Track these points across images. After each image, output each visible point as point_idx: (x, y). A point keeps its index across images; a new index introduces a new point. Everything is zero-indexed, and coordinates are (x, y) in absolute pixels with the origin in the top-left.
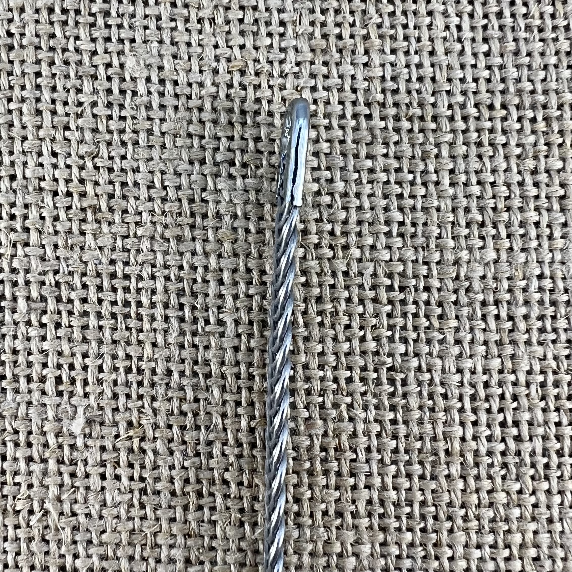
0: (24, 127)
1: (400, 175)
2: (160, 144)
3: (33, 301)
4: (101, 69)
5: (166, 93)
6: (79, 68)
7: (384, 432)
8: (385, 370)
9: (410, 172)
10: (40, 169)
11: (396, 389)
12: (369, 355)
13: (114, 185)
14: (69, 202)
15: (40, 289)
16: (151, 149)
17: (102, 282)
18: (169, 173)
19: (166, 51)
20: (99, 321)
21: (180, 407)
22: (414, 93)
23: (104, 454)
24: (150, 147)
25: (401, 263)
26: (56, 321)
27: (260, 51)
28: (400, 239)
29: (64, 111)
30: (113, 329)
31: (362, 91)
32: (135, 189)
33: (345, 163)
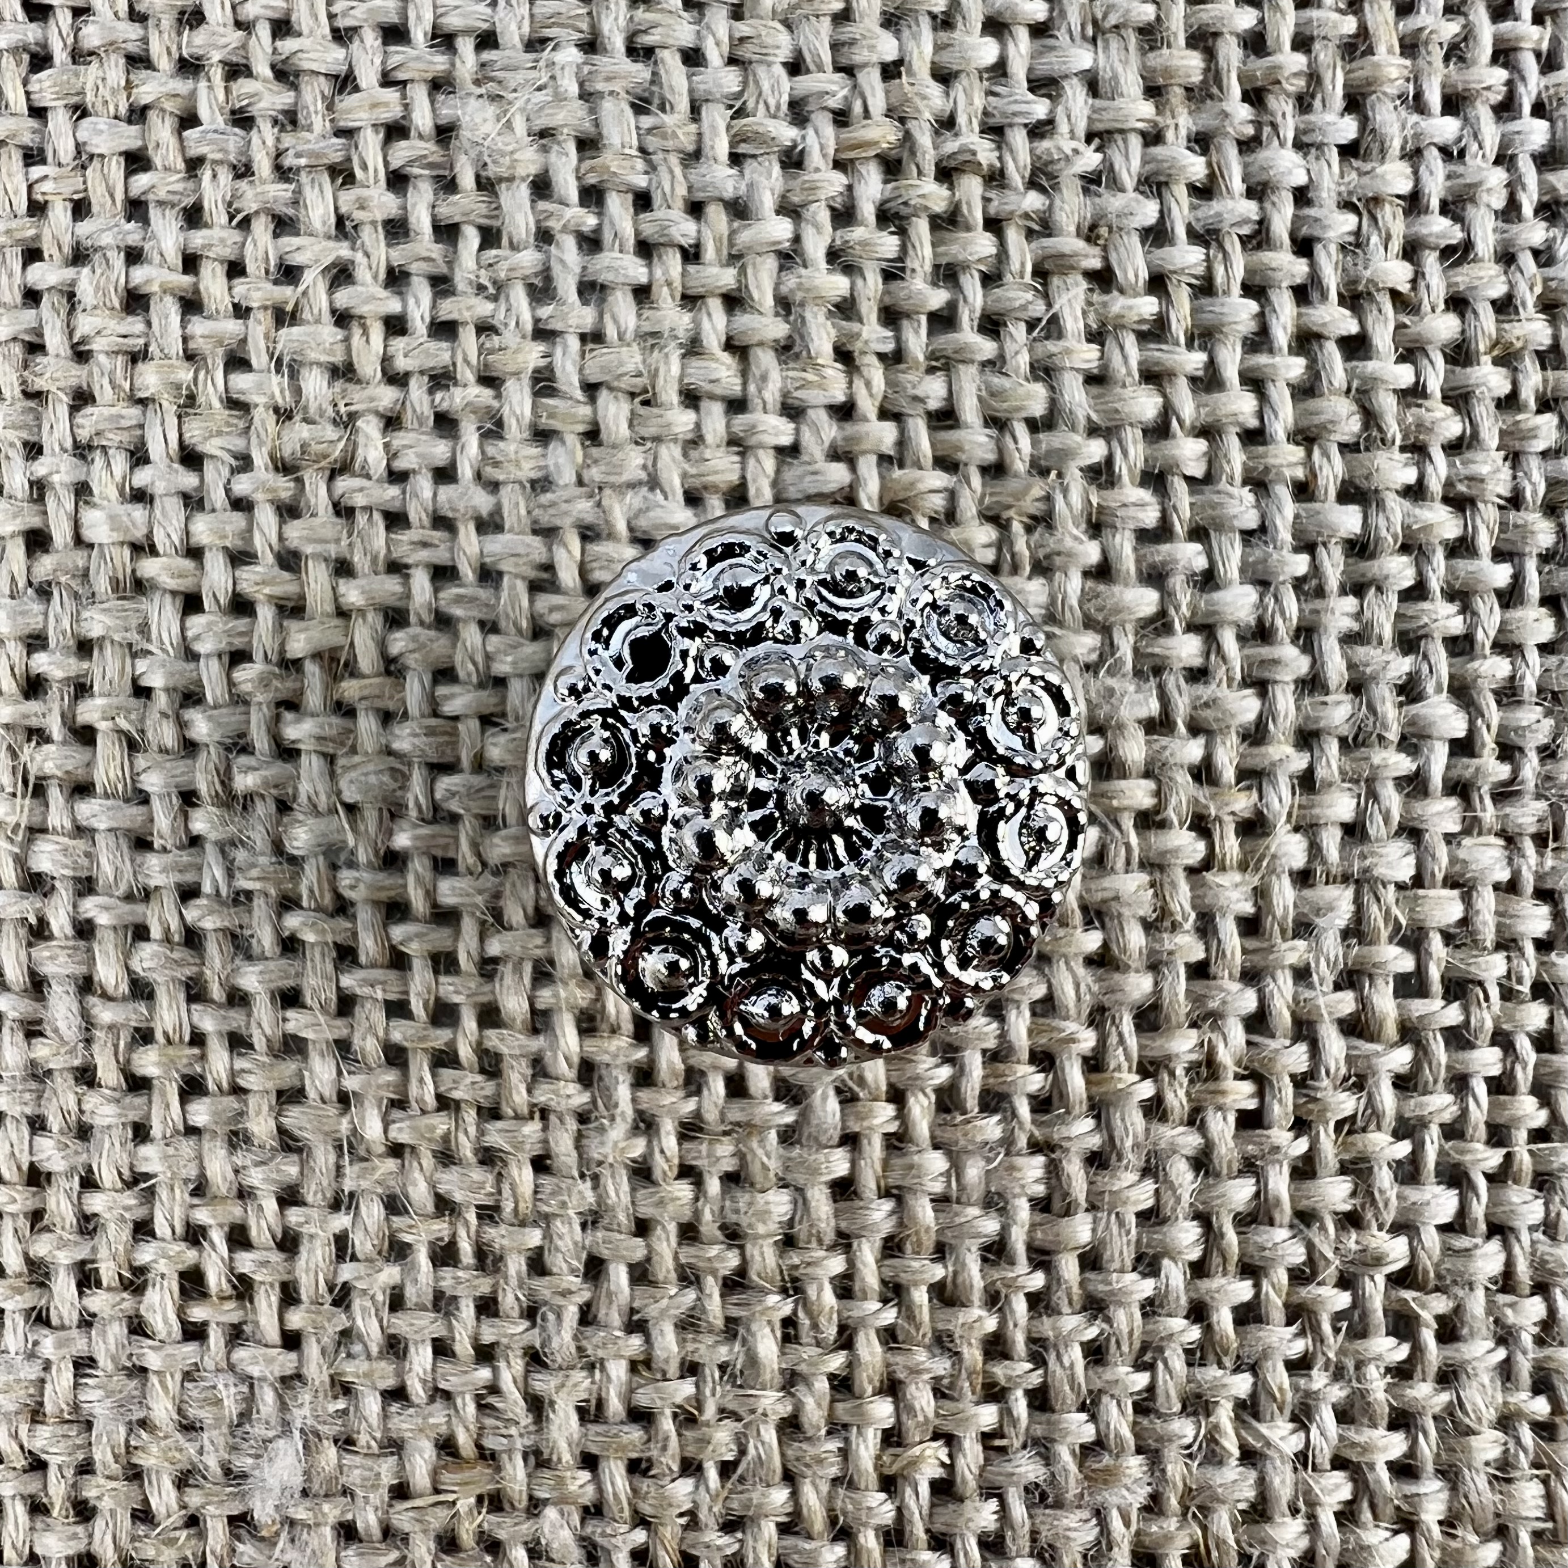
0: (81, 355)
1: (1464, 566)
2: (581, 428)
3: (105, 996)
4: (371, 143)
5: (607, 236)
6: (288, 140)
7: (1365, 1505)
8: (1380, 1279)
9: (1499, 555)
10: (138, 513)
11: (1417, 1350)
12: (1323, 1228)
13: (407, 577)
14: (241, 634)
15: (127, 955)
16: (546, 446)
17: (355, 934)
18: (611, 536)
19: (608, 79)
20: (340, 1073)
21: (632, 1391)
22: (1527, 260)
23: (350, 1552)
24: (542, 436)
25: (1455, 893)
26: (186, 1071)
27: (958, 89)
28: (1453, 802)
29: (227, 300)
30: (393, 1104)
31: (1333, 248)
32: (484, 594)
33: (1263, 517)
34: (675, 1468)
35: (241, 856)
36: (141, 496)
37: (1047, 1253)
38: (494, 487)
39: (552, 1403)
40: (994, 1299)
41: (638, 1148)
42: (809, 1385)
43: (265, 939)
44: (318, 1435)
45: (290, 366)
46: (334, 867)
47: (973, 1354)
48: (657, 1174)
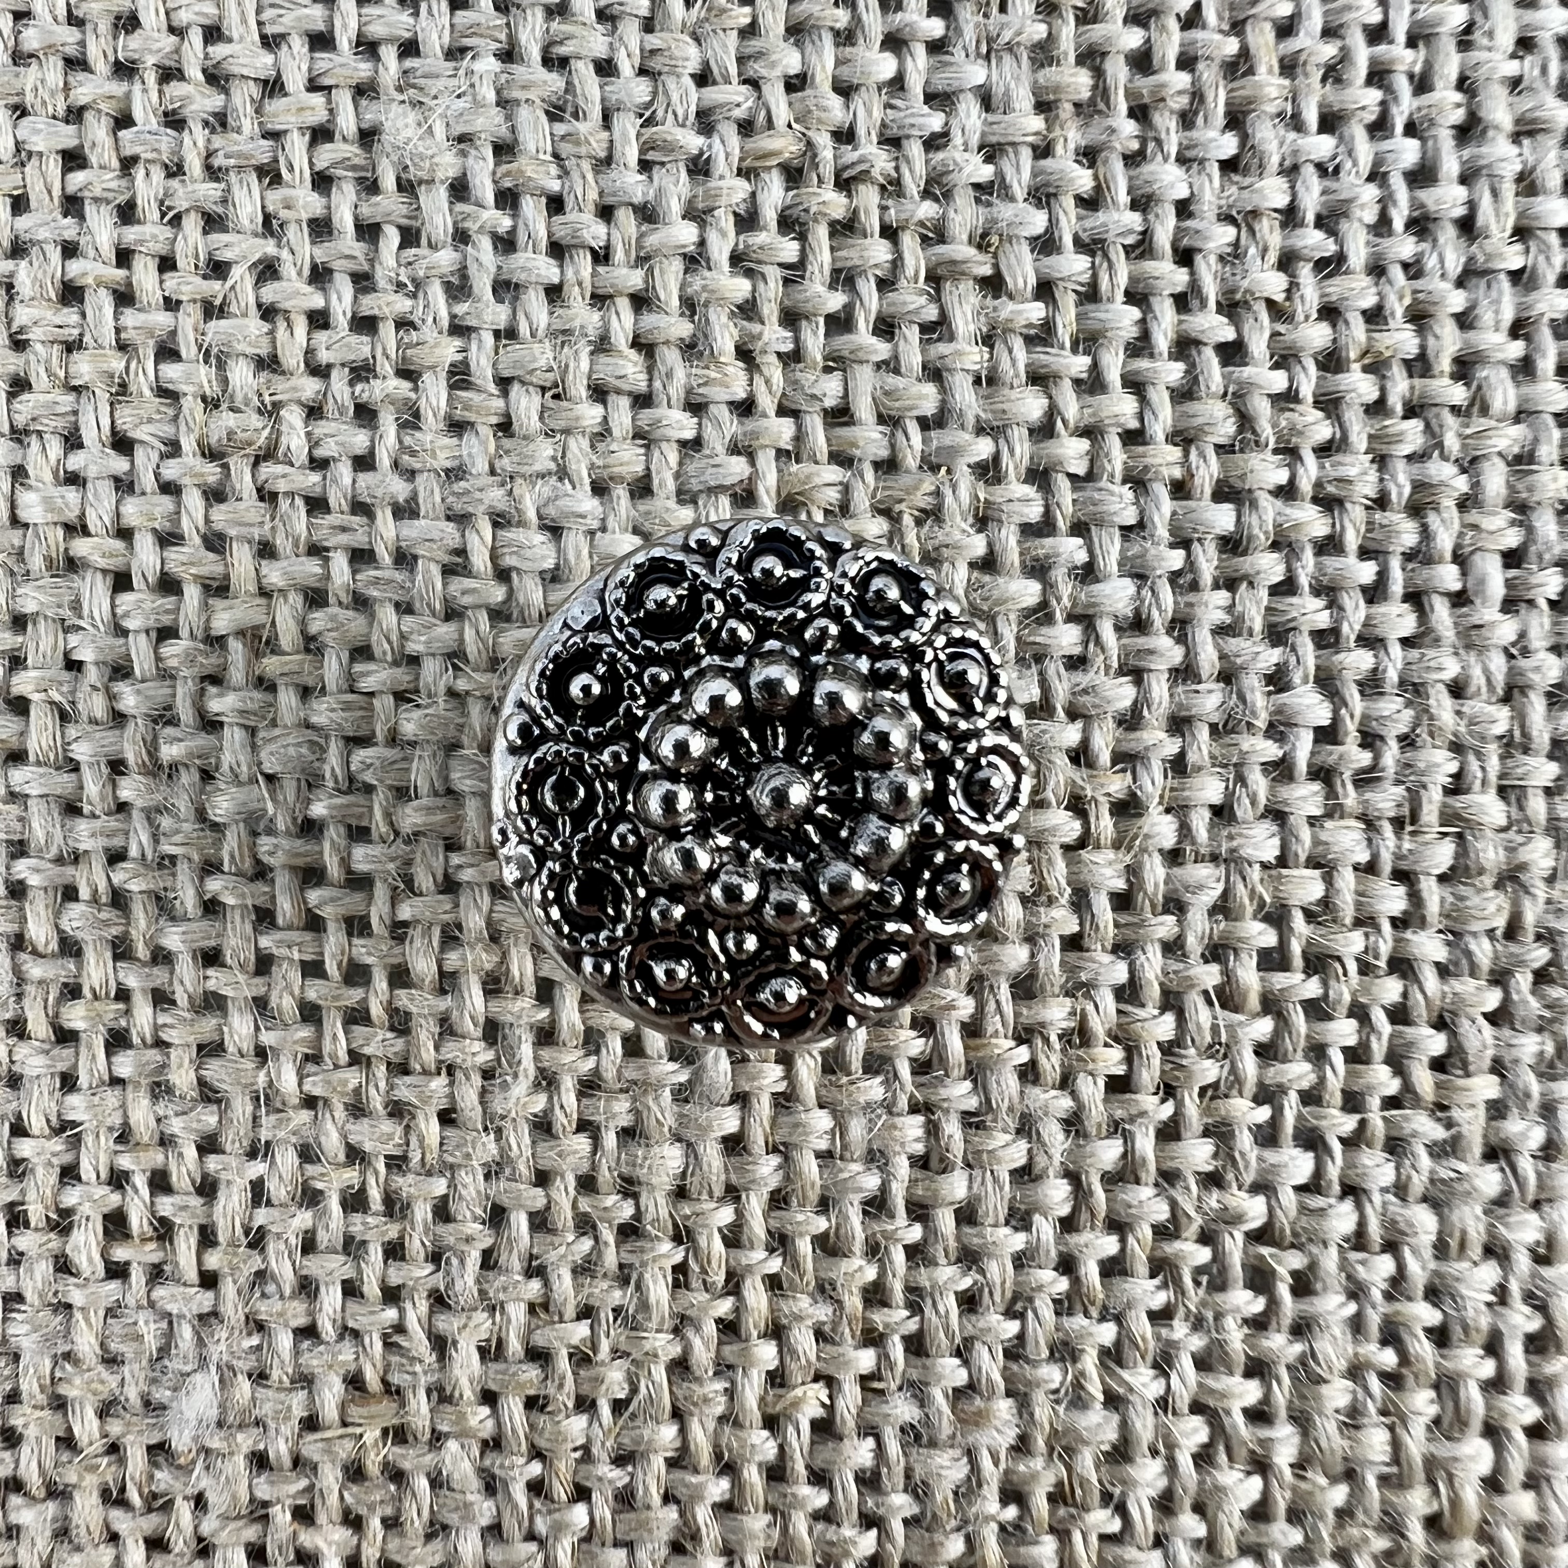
0: (19, 344)
1: (1332, 563)
2: (494, 420)
3: (35, 953)
4: (297, 145)
5: (522, 237)
6: (218, 142)
7: (1221, 1448)
8: (1239, 1237)
9: (1365, 553)
10: (72, 494)
11: (1273, 1303)
12: (1186, 1187)
13: (327, 560)
14: (167, 612)
15: (57, 914)
16: (460, 436)
17: (273, 897)
18: (522, 524)
19: (524, 87)
20: (257, 1029)
21: (530, 1331)
22: (1397, 274)
23: (262, 1479)
24: (457, 427)
25: (1317, 873)
26: (112, 1024)
27: (858, 102)
28: (1316, 786)
29: (159, 293)
30: (307, 1058)
31: (1213, 259)
32: (399, 576)
33: (1142, 513)
34: (570, 1405)
35: (166, 822)
36: (74, 479)
37: (924, 1207)
38: (411, 475)
39: (455, 1343)
40: (874, 1250)
41: (539, 1103)
42: (698, 1329)
43: (188, 899)
44: (231, 1368)
45: (218, 358)
46: (255, 834)
47: (854, 1302)
48: (557, 1128)
